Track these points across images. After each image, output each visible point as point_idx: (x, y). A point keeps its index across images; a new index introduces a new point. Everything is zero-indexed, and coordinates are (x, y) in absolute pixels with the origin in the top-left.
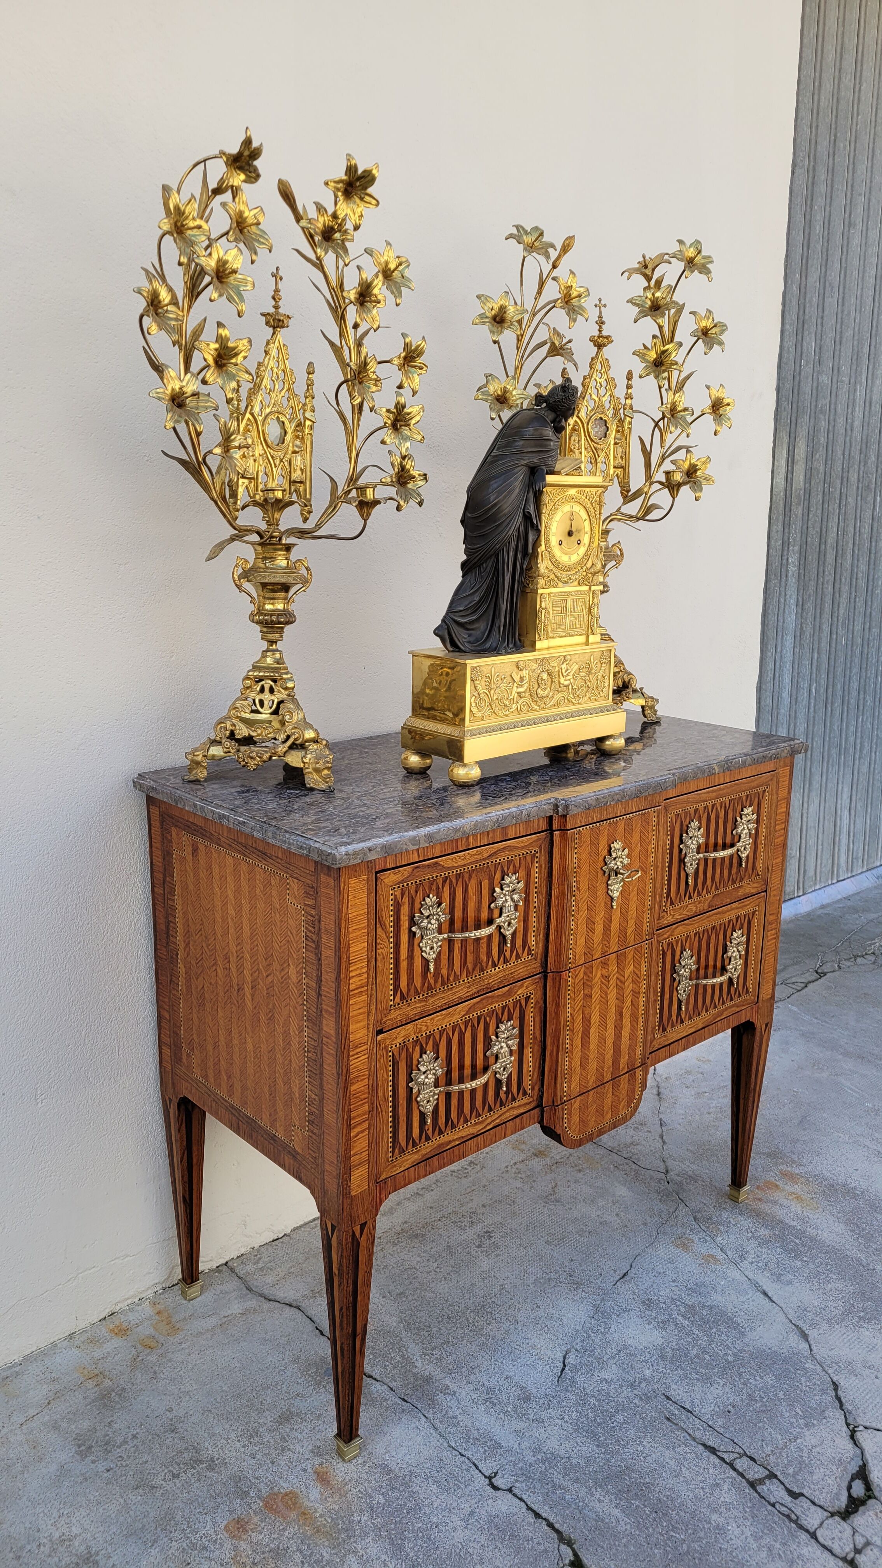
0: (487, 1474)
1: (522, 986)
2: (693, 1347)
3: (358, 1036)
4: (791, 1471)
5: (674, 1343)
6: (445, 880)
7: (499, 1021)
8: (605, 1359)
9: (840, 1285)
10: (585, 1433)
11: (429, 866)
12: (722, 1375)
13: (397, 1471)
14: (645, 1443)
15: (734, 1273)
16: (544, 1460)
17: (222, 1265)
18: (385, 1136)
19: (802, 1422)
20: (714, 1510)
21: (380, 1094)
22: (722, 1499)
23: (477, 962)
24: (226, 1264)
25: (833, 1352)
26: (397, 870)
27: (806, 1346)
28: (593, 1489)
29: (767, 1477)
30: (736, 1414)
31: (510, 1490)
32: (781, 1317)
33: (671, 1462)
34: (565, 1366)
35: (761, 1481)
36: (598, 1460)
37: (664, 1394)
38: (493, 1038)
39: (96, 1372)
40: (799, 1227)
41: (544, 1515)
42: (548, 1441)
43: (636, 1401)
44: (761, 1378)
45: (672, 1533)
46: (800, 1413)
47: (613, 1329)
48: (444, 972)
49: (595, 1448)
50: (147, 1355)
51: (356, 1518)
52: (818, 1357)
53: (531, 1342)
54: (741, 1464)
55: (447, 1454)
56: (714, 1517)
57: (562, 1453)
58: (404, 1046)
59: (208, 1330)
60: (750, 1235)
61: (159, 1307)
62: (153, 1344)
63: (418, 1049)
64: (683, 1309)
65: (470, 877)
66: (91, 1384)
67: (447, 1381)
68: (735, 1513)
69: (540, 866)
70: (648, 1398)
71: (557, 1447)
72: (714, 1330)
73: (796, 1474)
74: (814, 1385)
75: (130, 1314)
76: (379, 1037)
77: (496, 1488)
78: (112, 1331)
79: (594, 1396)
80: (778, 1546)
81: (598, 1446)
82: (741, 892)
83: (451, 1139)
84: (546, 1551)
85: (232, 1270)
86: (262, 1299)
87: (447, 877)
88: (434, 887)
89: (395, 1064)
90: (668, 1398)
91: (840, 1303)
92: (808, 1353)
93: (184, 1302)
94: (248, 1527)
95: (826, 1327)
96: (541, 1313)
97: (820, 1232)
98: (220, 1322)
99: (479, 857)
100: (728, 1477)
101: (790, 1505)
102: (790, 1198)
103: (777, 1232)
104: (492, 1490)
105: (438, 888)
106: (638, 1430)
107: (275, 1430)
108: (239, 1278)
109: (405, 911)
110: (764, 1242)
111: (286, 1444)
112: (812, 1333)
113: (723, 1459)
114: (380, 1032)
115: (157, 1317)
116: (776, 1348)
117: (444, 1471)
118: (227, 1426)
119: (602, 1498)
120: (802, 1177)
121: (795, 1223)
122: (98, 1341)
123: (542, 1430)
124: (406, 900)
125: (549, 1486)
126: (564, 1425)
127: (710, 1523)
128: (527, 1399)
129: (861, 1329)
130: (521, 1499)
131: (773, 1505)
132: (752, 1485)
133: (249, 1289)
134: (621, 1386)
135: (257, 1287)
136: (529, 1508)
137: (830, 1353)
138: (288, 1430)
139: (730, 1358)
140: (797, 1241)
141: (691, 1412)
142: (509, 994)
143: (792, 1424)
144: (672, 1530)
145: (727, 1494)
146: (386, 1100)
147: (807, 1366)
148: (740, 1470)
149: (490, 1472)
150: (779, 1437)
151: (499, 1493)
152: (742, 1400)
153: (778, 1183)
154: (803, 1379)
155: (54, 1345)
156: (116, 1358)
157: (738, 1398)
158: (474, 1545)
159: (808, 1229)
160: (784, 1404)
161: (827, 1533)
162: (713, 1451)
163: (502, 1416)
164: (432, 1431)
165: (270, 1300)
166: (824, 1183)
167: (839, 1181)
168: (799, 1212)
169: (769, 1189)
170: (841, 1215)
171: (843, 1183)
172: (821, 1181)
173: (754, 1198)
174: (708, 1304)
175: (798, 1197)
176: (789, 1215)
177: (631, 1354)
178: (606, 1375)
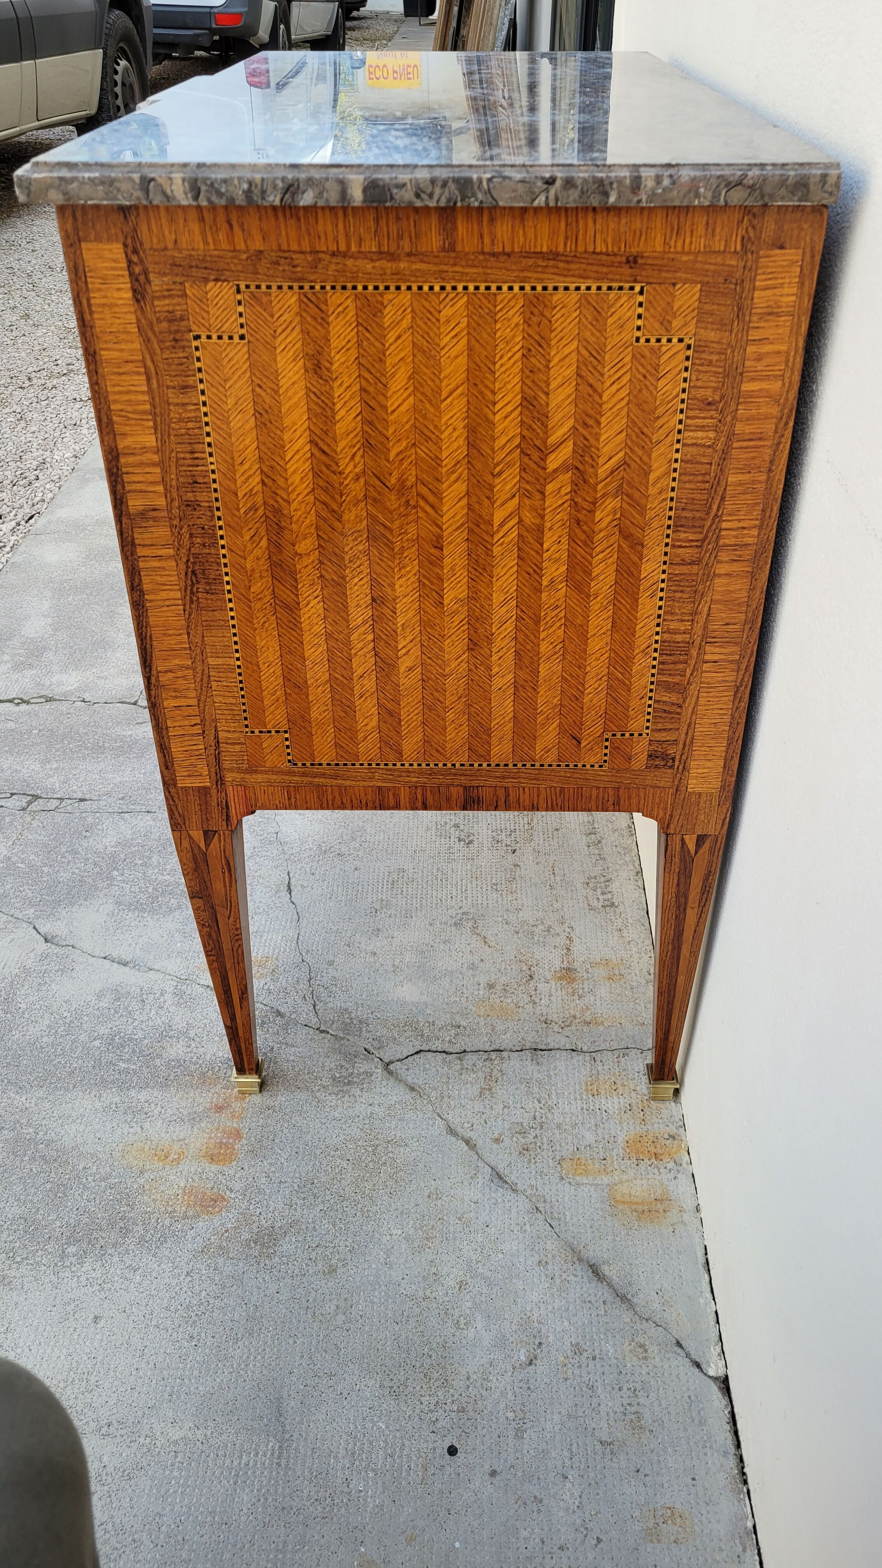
9: (33, 1031)
12: (114, 856)
14: (142, 775)
15: (173, 965)
19: (14, 859)
20: (57, 769)
22: (56, 777)
27: (43, 930)
29: (28, 807)
30: (80, 833)
32: (89, 949)
33: (111, 775)
35: (29, 803)
40: (133, 1093)
44: (73, 873)
46: (20, 865)
52: (24, 925)
54: (54, 805)
56: (55, 765)
60: (192, 1034)
68: (41, 776)
72: (150, 890)
74: (17, 897)
90: (147, 811)
91: (23, 1006)
95: (29, 963)
97: (98, 1104)
100: (59, 791)
102: (176, 1147)
103: (158, 1062)
110: (165, 1034)
112: (42, 946)
116: (74, 910)
120: (185, 1217)
121: (143, 1096)
127: (57, 760)
131: (12, 794)
132: (36, 797)
137: (12, 936)
139: (115, 873)
140: (123, 1065)
141: (121, 812)
143: (23, 853)
144: (81, 745)
145: (54, 781)
147: (32, 910)
148: (52, 800)
150: (30, 838)
152: (81, 845)
153: (214, 1168)
154: (30, 895)
157: (86, 845)
159: (117, 1099)
160: (39, 864)
162: (83, 800)
166: (140, 1228)
167: (116, 1259)
168: (147, 1125)
169: (221, 1143)
170: (81, 1168)
171: (107, 1257)
172: (147, 1231)
173: (229, 1106)
174: (177, 913)
175: (166, 1157)
176: (159, 1108)
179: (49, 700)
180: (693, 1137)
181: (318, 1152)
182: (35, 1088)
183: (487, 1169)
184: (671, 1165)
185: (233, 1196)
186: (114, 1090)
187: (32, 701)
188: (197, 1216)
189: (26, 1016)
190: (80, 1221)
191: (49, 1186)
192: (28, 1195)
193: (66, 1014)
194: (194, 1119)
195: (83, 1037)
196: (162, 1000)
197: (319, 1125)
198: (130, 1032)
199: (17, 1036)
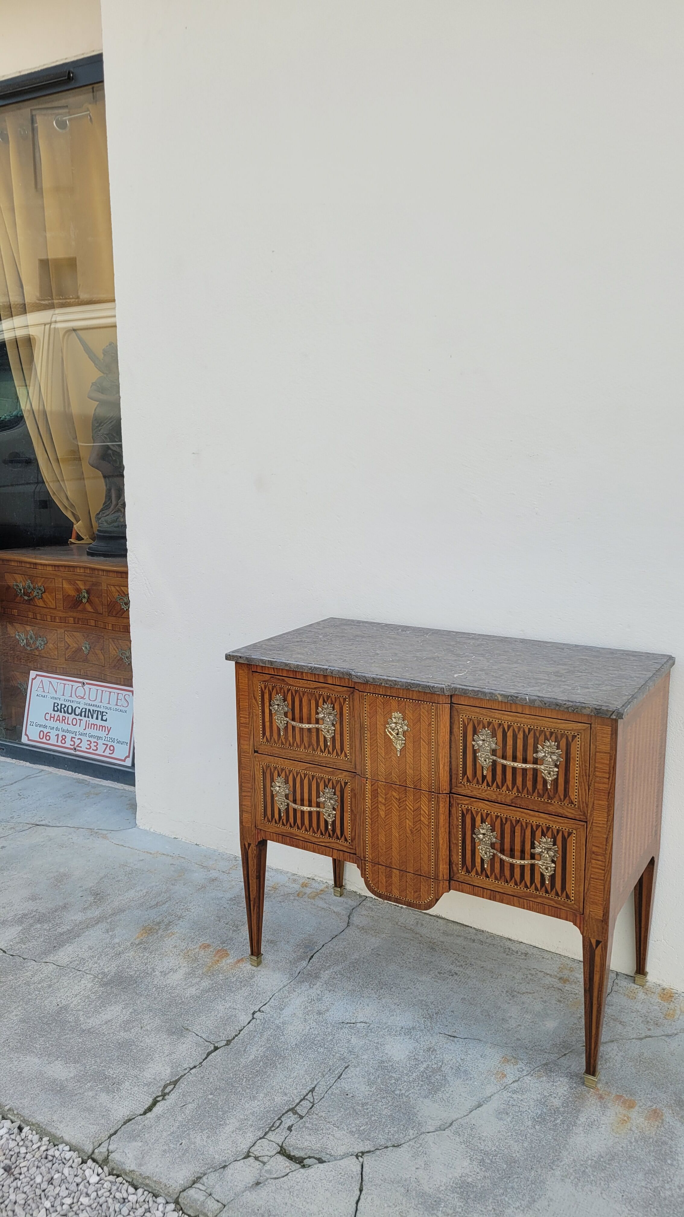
0: (261, 1010)
1: (341, 773)
2: (399, 1074)
3: (245, 747)
4: (307, 1125)
5: (397, 1065)
6: (289, 690)
7: (326, 786)
8: (367, 1038)
10: (303, 1038)
11: (279, 679)
12: (380, 1090)
14: (306, 1062)
16: (278, 1027)
17: (366, 896)
18: (260, 806)
19: (354, 1129)
20: (266, 1095)
21: (256, 783)
22: (276, 1097)
23: (310, 744)
25: (432, 1145)
26: (261, 674)
27: (432, 1129)
28: (264, 1047)
29: (300, 1115)
31: (253, 1018)
32: (459, 1116)
33: (295, 1074)
34: (354, 1023)
35: (295, 1113)
37: (349, 1065)
38: (321, 793)
41: (242, 1033)
43: (338, 1055)
44: (385, 1108)
45: (245, 1080)
47: (395, 1038)
48: (291, 739)
49: (294, 1044)
51: (220, 975)
52: (423, 1136)
53: (366, 1007)
54: (306, 1104)
55: (270, 994)
56: (262, 1095)
57: (285, 1032)
58: (268, 767)
61: (326, 889)
62: (301, 895)
63: (276, 772)
65: (304, 695)
67: (318, 984)
68: (268, 1103)
69: (350, 707)
70: (343, 1059)
71: (289, 1029)
73: (307, 1128)
74: (393, 1134)
75: (317, 883)
76: (256, 754)
77: (254, 1013)
78: (304, 883)
79: (334, 1038)
80: (249, 1123)
81: (296, 1044)
82: (551, 808)
83: (298, 834)
84: (220, 1036)
85: (364, 900)
87: (290, 689)
88: (282, 691)
89: (264, 773)
90: (346, 1068)
91: (493, 1149)
92: (423, 1130)
94: (206, 949)
95: (459, 1139)
96: (393, 1007)
97: (582, 1135)
98: (325, 908)
99: (308, 686)
100: (293, 1098)
101: (281, 1127)
102: (621, 1116)
103: (562, 1109)
105: (284, 692)
106: (315, 1058)
108: (360, 904)
109: (267, 696)
112: (447, 1132)
113: (307, 1095)
114: (255, 752)
115: (319, 891)
116: (421, 1114)
119: (260, 1051)
120: (662, 1123)
122: (295, 882)
123: (299, 1022)
124: (267, 691)
126: (306, 1030)
127: (257, 1094)
129: (468, 1161)
130: (249, 1023)
131: (279, 1119)
132: (292, 1110)
133: (353, 909)
134: (348, 1048)
135: (356, 910)
136: (244, 1027)
137: (430, 1142)
140: (558, 1121)
141: (339, 1078)
142: (333, 774)
144: (247, 1079)
145: (280, 1099)
146: (260, 788)
147: (411, 1131)
148: (301, 1103)
149: (263, 1010)
150: (336, 1119)
151: (252, 1015)
152: (360, 1100)
153: (637, 1108)
154: (395, 1129)
156: (288, 889)
157: (360, 1097)
158: (216, 1013)
159: (581, 1128)
160: (367, 1120)
161: (266, 1144)
162: (312, 1090)
163: (303, 1007)
164: (282, 986)
165: (349, 917)
166: (664, 1138)
167: (679, 1149)
168: (602, 1122)
169: (622, 1102)
170: (621, 1149)
171: (677, 1152)
172: (666, 1136)
173: (601, 1095)
174: (449, 1079)
175: (625, 1120)
176: (593, 1116)
177: (377, 1048)
178: (354, 1040)
179: (175, 1083)
180: (665, 985)
181: (638, 1076)
182: (561, 1154)
183: (663, 1037)
184: (677, 995)
185: (655, 1107)
186: (574, 1128)
187: (167, 1091)
188: (663, 1120)
189: (503, 1149)
190: (653, 1156)
191: (628, 1162)
192: (632, 1170)
193: (509, 1134)
194: (604, 1107)
195: (531, 1131)
196: (516, 1099)
197: (623, 1072)
198: (535, 1115)
199: (518, 1155)
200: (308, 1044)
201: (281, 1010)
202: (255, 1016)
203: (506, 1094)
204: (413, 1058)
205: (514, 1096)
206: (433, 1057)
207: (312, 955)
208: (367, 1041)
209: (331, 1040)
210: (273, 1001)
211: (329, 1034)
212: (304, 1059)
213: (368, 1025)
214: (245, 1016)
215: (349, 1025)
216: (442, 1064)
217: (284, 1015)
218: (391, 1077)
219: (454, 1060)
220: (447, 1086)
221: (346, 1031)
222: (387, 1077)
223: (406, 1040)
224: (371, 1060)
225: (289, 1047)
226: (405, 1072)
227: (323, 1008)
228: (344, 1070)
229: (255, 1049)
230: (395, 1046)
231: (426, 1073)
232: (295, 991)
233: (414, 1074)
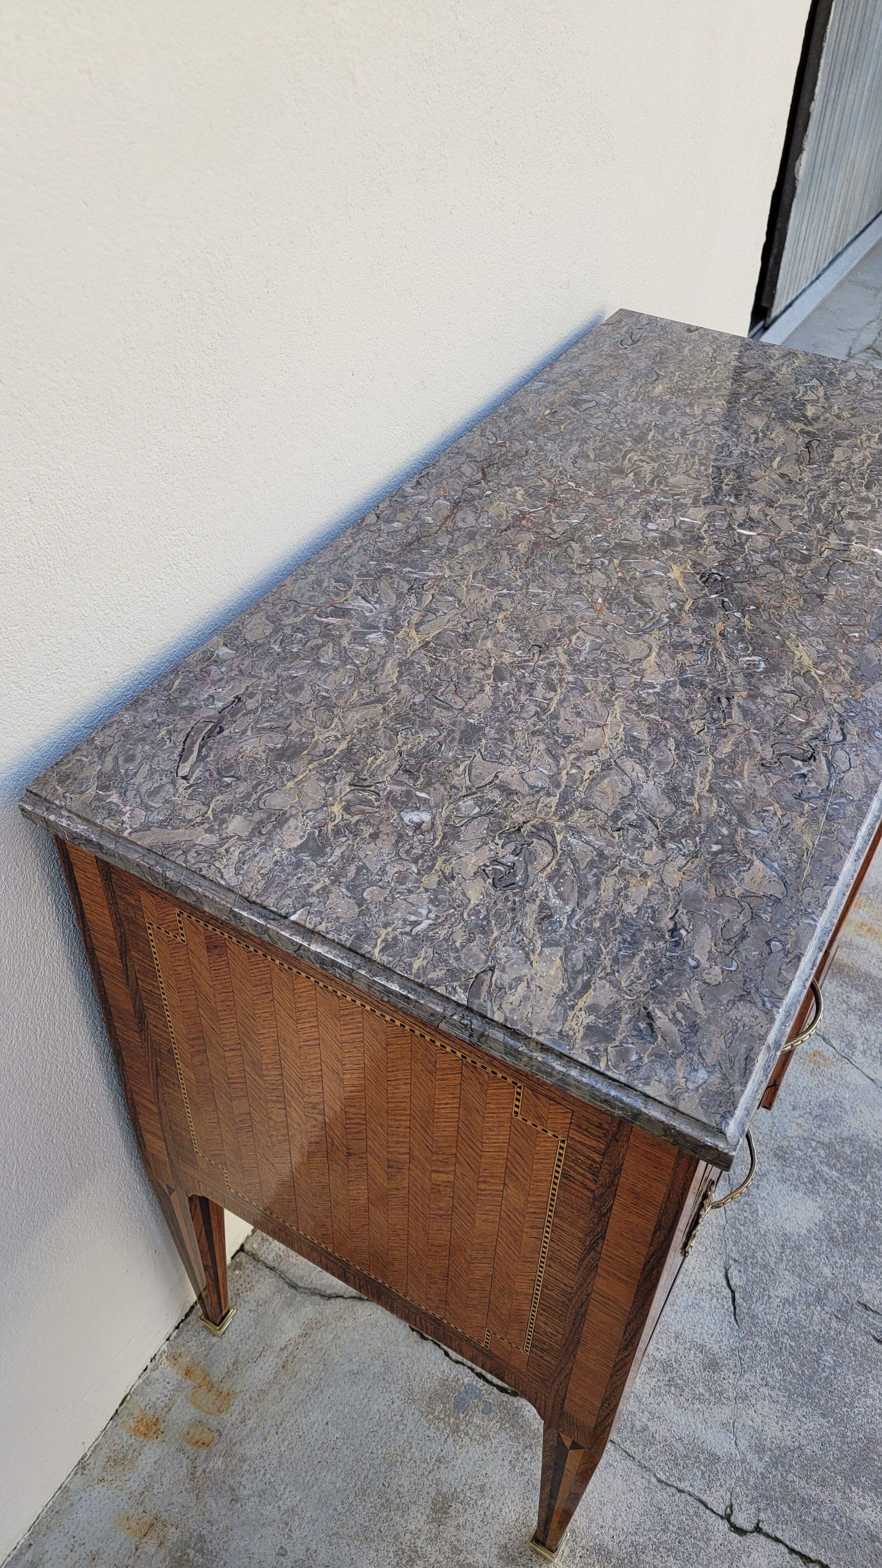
0: (721, 1513)
2: (859, 1214)
5: (836, 1214)
8: (772, 1265)
10: (800, 1400)
13: (616, 1550)
14: (871, 1391)
15: (853, 1076)
16: (776, 1462)
17: (237, 1252)
24: (242, 1249)
28: (848, 1491)
31: (758, 1529)
34: (733, 1292)
36: (833, 1438)
37: (859, 1302)
39: (148, 1519)
41: (812, 1555)
42: (766, 1428)
43: (834, 1324)
47: (761, 1212)
49: (822, 1420)
50: (207, 1459)
55: (662, 1495)
57: (789, 1443)
59: (270, 1383)
60: (844, 1006)
61: (185, 1361)
62: (206, 1437)
64: (822, 1153)
66: (151, 1545)
70: (845, 1314)
71: (780, 1435)
72: (869, 1177)
75: (148, 1389)
77: (740, 1531)
78: (136, 1430)
79: (785, 1333)
81: (824, 1416)
85: (254, 1256)
86: (317, 1298)
90: (866, 1307)
93: (214, 1340)
98: (281, 1363)
102: (863, 932)
103: (871, 995)
104: (740, 1538)
106: (855, 1372)
107: (436, 1536)
108: (272, 1269)
110: (864, 1015)
111: (462, 1558)
115: (189, 1382)
117: (671, 1527)
118: (372, 1554)
119: (862, 1501)
122: (124, 1457)
123: (751, 1412)
125: (798, 1505)
126: (773, 1394)
128: (713, 1365)
130: (777, 1540)
133: (294, 1286)
134: (808, 1306)
135: (302, 1278)
136: (792, 1551)
138: (453, 1529)
149: (723, 1507)
151: (748, 1539)
155: (64, 1489)
156: (165, 1481)
163: (697, 1405)
164: (629, 1463)
165: (330, 1297)
174: (845, 1134)
177: (798, 1248)
178: (784, 1292)
196: (865, 1047)
200: (815, 1389)
201: (714, 1458)
202: (748, 1526)
203: (858, 1057)
204: (810, 1186)
205: (861, 1047)
206: (799, 1153)
207: (495, 1390)
208: (783, 1265)
209: (792, 1338)
210: (687, 1483)
211: (776, 1344)
212: (865, 1396)
213: (731, 1262)
214: (754, 1555)
215: (739, 1300)
216: (814, 1140)
217: (734, 1451)
218: (867, 1224)
219: (799, 1121)
220: (864, 1138)
221: (759, 1308)
222: (870, 1233)
223: (764, 1195)
224: (832, 1260)
225: (834, 1430)
226: (849, 1202)
227: (694, 1358)
228: (876, 1312)
229: (859, 1515)
230: (786, 1216)
231: (843, 1168)
232: (645, 1428)
233: (852, 1187)
